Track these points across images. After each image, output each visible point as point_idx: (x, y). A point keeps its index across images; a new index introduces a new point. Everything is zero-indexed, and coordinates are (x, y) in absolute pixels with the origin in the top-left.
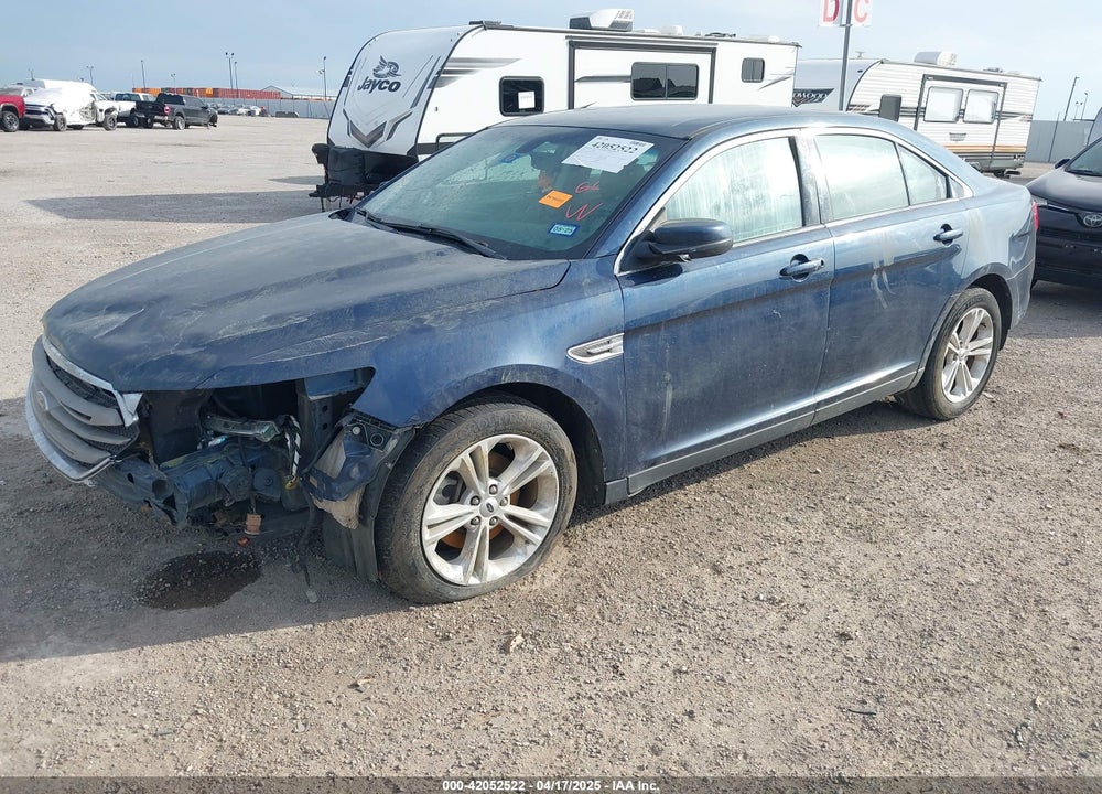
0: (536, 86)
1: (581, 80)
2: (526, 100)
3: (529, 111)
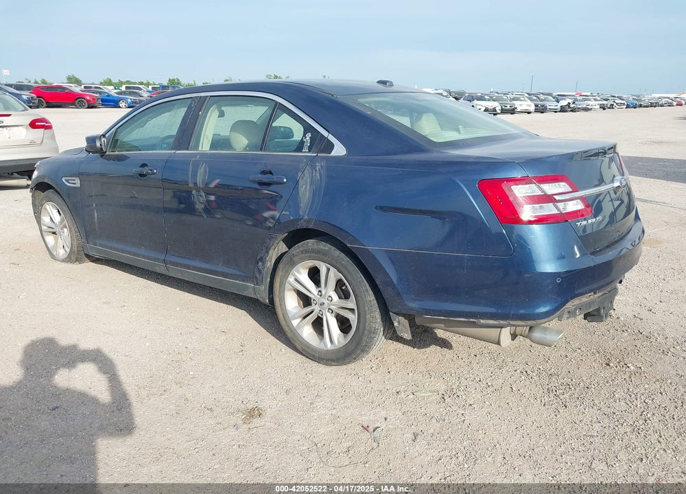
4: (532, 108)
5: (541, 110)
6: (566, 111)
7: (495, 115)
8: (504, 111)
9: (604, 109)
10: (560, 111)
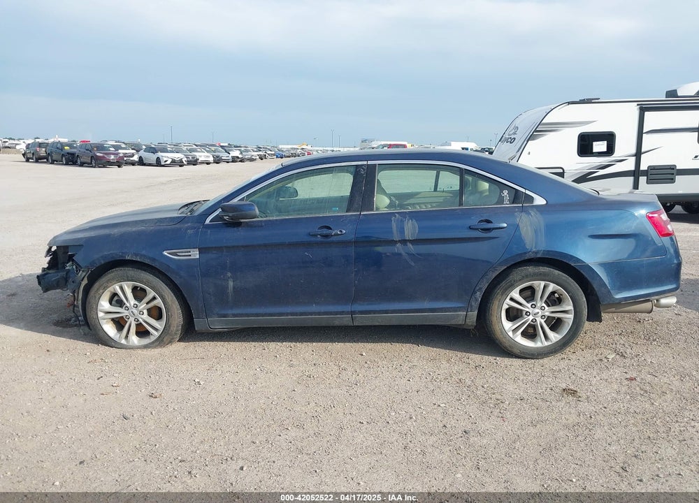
0: (609, 138)
1: (647, 132)
2: (600, 146)
3: (600, 154)
4: (211, 159)
5: (218, 161)
6: (236, 162)
7: (181, 166)
8: (189, 163)
9: (262, 159)
10: (232, 162)
